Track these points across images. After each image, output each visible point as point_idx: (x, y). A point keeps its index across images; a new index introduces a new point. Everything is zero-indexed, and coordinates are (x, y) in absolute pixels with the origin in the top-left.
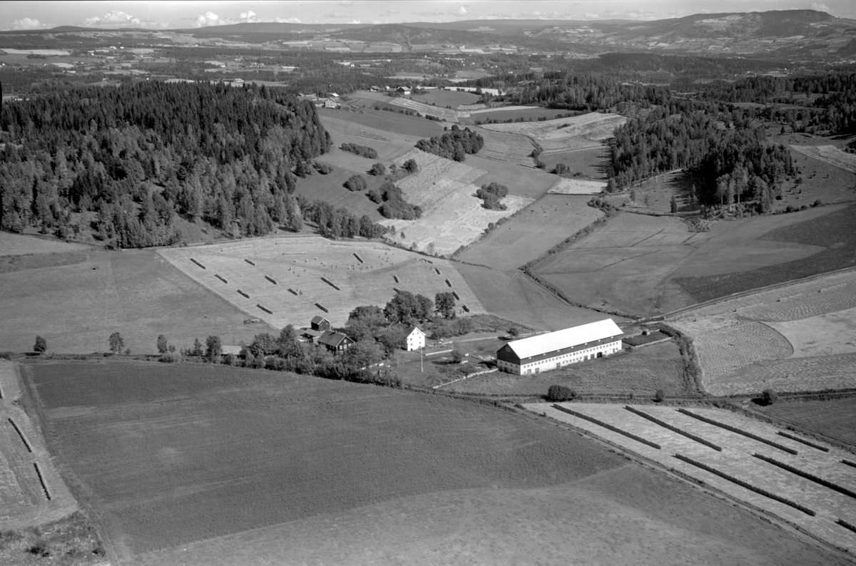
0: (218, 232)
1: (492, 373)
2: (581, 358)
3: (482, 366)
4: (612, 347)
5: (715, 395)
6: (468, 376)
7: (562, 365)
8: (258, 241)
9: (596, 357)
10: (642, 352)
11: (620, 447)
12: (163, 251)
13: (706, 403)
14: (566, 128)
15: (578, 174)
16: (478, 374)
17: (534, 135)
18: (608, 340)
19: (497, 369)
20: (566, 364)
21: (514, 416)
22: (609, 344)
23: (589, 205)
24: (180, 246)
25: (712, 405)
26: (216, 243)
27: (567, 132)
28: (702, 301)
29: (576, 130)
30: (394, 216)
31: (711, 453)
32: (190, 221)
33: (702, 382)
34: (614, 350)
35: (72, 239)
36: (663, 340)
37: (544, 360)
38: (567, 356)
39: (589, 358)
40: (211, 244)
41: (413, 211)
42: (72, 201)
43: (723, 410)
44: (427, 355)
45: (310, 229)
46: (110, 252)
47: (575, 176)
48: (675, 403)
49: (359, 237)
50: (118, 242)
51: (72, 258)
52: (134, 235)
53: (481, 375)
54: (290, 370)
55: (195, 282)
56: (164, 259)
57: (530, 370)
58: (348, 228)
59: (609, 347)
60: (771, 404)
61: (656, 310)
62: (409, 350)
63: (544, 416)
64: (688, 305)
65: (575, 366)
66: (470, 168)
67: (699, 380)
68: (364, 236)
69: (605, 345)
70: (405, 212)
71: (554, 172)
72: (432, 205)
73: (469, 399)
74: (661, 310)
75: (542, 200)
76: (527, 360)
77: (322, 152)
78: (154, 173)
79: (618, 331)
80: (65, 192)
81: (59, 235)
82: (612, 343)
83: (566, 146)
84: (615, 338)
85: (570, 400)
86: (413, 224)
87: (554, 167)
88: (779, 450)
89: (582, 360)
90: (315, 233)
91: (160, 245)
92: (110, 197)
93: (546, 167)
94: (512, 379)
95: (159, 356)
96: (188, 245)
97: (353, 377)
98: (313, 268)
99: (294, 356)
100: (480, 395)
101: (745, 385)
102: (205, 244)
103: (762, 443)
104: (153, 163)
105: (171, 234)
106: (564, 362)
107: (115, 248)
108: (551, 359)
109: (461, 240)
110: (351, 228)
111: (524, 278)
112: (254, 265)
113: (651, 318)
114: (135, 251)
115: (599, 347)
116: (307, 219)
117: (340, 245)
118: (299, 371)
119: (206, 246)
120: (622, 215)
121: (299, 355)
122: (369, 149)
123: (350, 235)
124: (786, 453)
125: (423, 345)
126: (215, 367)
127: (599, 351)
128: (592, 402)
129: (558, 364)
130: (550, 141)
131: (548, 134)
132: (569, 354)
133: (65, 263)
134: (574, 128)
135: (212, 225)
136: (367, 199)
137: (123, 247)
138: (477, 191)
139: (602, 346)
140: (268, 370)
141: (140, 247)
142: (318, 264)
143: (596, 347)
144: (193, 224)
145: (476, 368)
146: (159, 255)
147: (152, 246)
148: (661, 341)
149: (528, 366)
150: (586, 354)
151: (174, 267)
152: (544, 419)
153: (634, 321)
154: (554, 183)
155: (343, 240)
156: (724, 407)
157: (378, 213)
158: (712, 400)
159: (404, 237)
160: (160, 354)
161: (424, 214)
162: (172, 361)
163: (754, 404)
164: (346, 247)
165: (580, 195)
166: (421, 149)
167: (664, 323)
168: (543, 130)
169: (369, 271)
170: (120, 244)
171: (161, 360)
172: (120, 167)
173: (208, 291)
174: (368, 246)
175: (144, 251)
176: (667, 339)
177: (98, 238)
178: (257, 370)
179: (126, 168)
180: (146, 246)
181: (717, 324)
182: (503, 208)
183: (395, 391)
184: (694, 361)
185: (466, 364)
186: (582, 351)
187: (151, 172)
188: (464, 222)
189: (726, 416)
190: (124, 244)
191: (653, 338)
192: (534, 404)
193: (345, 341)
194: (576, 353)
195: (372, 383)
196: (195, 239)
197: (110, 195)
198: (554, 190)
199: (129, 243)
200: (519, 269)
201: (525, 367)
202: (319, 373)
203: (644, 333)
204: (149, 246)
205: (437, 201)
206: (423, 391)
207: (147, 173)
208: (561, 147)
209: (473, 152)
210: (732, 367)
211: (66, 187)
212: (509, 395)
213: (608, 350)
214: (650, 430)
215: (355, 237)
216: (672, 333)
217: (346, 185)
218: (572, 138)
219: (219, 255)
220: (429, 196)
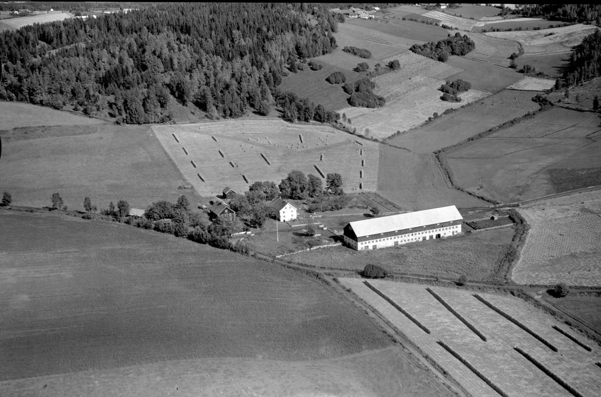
0: (204, 113)
1: (335, 247)
2: (419, 238)
3: (330, 240)
4: (452, 230)
5: (517, 282)
6: (312, 249)
7: (400, 243)
8: (231, 121)
9: (434, 237)
10: (479, 236)
11: (395, 329)
12: (155, 127)
13: (504, 290)
14: (550, 36)
15: (540, 74)
16: (322, 247)
17: (523, 41)
18: (447, 224)
19: (341, 244)
20: (404, 243)
21: (326, 289)
22: (448, 227)
23: (533, 100)
24: (171, 124)
25: (509, 292)
26: (198, 122)
27: (551, 39)
28: (560, 192)
29: (558, 38)
30: (359, 105)
31: (475, 342)
32: (183, 105)
33: (514, 270)
34: (453, 232)
35: (94, 116)
36: (505, 226)
37: (382, 239)
38: (405, 236)
39: (428, 238)
40: (195, 123)
41: (378, 101)
42: (103, 87)
43: (517, 298)
44: (293, 226)
45: (278, 114)
46: (118, 126)
47: (538, 75)
48: (475, 288)
49: (314, 122)
50: (124, 119)
51: (88, 130)
52: (135, 114)
53: (324, 248)
54: (171, 233)
55: (166, 153)
56: (154, 134)
57: (368, 246)
58: (305, 115)
59: (448, 230)
60: (564, 296)
61: (518, 197)
62: (282, 220)
63: (349, 291)
64: (547, 194)
65: (409, 246)
66: (450, 67)
67: (512, 268)
68: (318, 120)
69: (445, 228)
70: (369, 102)
71: (521, 71)
72: (398, 97)
73: (299, 269)
74: (521, 198)
75: (498, 95)
76: (364, 238)
77: (324, 53)
78: (172, 67)
79: (459, 217)
80: (100, 80)
81: (86, 112)
82: (451, 227)
83: (544, 50)
84: (455, 223)
85: (382, 277)
86: (373, 111)
87: (522, 68)
88: (543, 345)
89: (421, 240)
90: (279, 117)
91: (155, 122)
92: (128, 85)
93: (518, 67)
94: (347, 254)
95: (83, 213)
96: (176, 123)
97: (214, 243)
98: (260, 145)
99: (176, 222)
100: (311, 266)
101: (549, 276)
102: (190, 123)
103: (531, 336)
104: (171, 60)
105: (166, 113)
106: (402, 241)
107: (122, 124)
108: (389, 238)
109: (404, 126)
110: (307, 115)
111: (433, 161)
112: (216, 141)
113: (508, 204)
114: (136, 126)
115: (438, 229)
116: (278, 106)
117: (294, 127)
118: (176, 234)
119: (190, 125)
120: (554, 109)
121: (180, 221)
122: (366, 51)
123: (306, 120)
124: (548, 348)
125: (295, 217)
126: (119, 225)
127: (438, 233)
128: (401, 281)
129: (396, 243)
130: (533, 46)
131: (535, 41)
132: (407, 235)
133: (80, 134)
134: (557, 37)
135: (200, 108)
136: (342, 90)
137: (127, 123)
138: (442, 86)
139: (441, 229)
140: (156, 232)
141: (139, 123)
142: (266, 142)
143: (434, 230)
144: (185, 107)
145: (324, 241)
146: (152, 130)
147: (149, 123)
148: (502, 226)
149: (366, 243)
150: (424, 235)
151: (157, 140)
152: (349, 294)
153: (492, 206)
154: (517, 80)
155: (300, 124)
156: (519, 296)
157: (347, 102)
158: (510, 287)
159: (350, 123)
160: (86, 211)
161: (387, 104)
162: (90, 218)
163: (548, 295)
164: (298, 129)
165: (531, 91)
166: (413, 51)
167: (517, 209)
168: (533, 38)
169: (304, 150)
170: (125, 121)
171: (83, 217)
172: (144, 63)
173: (170, 160)
174: (317, 129)
175: (143, 127)
176: (509, 225)
177: (111, 115)
178: (147, 231)
179: (148, 64)
180: (144, 123)
181: (561, 214)
182: (458, 100)
183: (243, 258)
184: (520, 247)
185: (318, 237)
186: (421, 232)
187: (170, 66)
188: (417, 111)
189: (516, 305)
190: (128, 120)
191: (498, 223)
192: (350, 279)
193: (226, 211)
194: (414, 234)
195: (227, 249)
196: (184, 119)
197: (129, 84)
198: (514, 87)
199: (131, 120)
200: (434, 153)
201: (362, 244)
202: (191, 237)
203: (493, 218)
204: (147, 123)
205: (404, 93)
206: (265, 260)
207: (166, 68)
208: (540, 51)
209: (462, 54)
210: (549, 257)
211: (101, 76)
212: (334, 269)
213: (446, 233)
214: (435, 313)
215: (311, 121)
216: (516, 219)
217: (328, 80)
218: (552, 44)
219: (196, 131)
220: (398, 89)
